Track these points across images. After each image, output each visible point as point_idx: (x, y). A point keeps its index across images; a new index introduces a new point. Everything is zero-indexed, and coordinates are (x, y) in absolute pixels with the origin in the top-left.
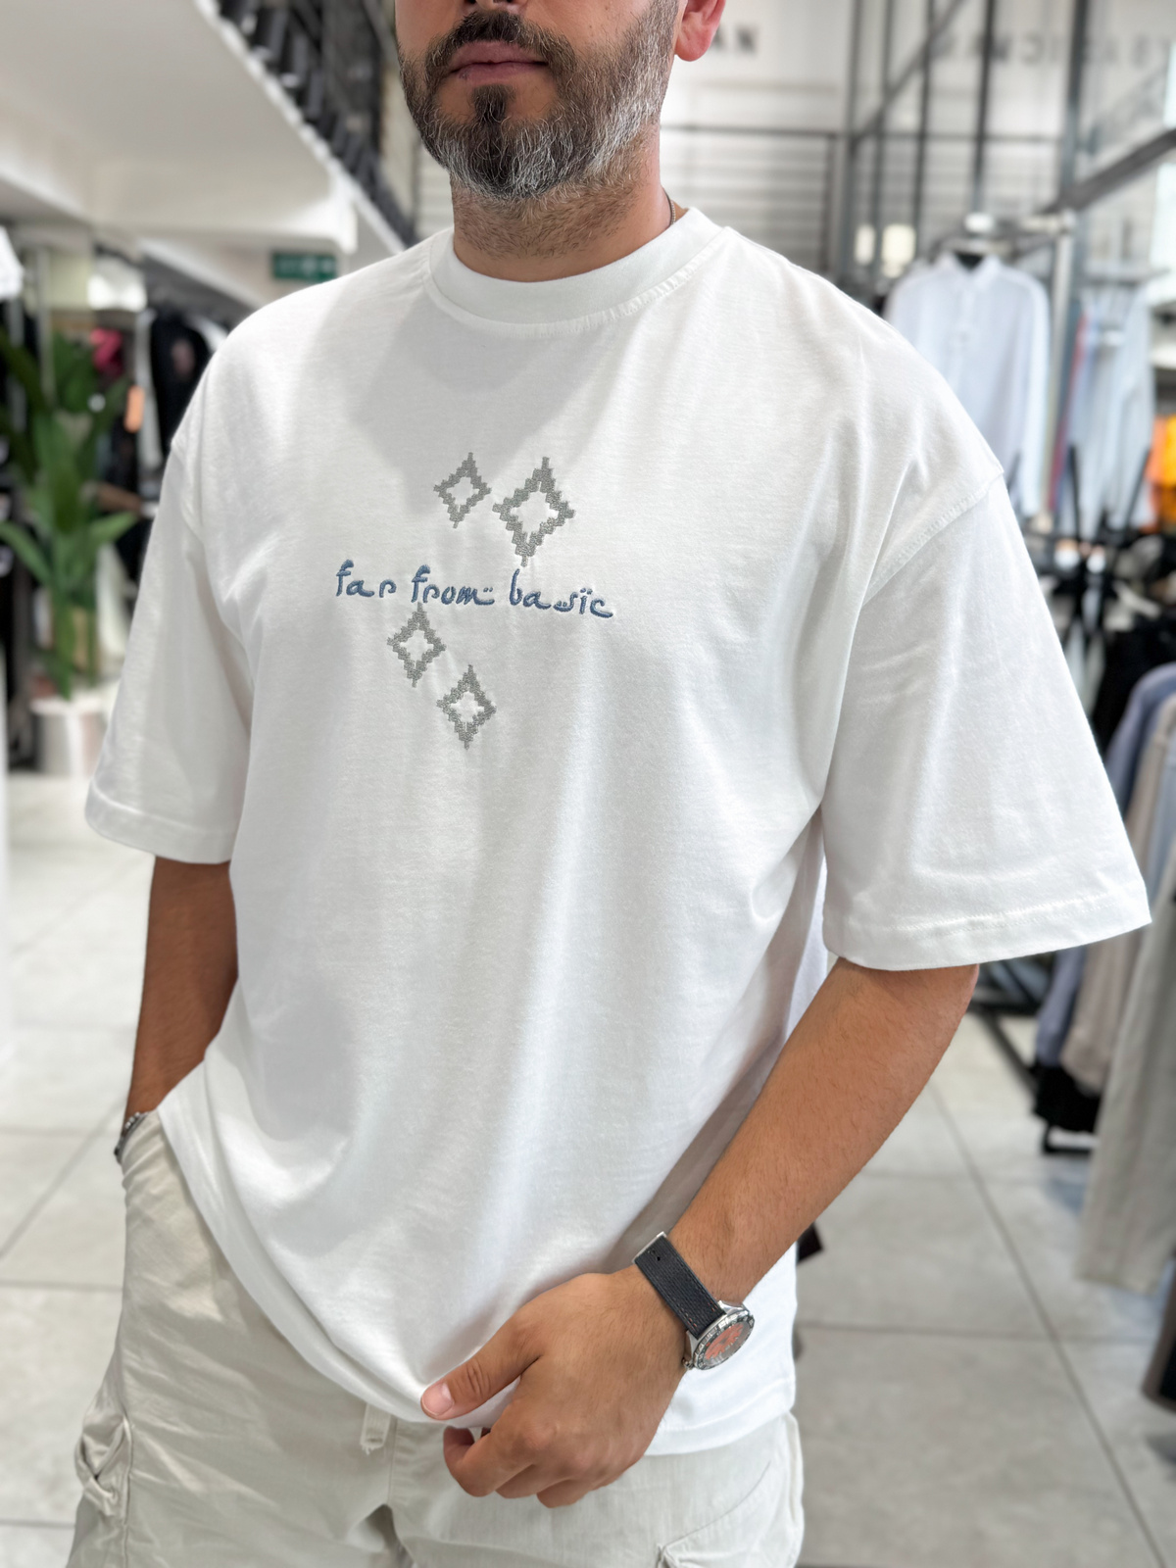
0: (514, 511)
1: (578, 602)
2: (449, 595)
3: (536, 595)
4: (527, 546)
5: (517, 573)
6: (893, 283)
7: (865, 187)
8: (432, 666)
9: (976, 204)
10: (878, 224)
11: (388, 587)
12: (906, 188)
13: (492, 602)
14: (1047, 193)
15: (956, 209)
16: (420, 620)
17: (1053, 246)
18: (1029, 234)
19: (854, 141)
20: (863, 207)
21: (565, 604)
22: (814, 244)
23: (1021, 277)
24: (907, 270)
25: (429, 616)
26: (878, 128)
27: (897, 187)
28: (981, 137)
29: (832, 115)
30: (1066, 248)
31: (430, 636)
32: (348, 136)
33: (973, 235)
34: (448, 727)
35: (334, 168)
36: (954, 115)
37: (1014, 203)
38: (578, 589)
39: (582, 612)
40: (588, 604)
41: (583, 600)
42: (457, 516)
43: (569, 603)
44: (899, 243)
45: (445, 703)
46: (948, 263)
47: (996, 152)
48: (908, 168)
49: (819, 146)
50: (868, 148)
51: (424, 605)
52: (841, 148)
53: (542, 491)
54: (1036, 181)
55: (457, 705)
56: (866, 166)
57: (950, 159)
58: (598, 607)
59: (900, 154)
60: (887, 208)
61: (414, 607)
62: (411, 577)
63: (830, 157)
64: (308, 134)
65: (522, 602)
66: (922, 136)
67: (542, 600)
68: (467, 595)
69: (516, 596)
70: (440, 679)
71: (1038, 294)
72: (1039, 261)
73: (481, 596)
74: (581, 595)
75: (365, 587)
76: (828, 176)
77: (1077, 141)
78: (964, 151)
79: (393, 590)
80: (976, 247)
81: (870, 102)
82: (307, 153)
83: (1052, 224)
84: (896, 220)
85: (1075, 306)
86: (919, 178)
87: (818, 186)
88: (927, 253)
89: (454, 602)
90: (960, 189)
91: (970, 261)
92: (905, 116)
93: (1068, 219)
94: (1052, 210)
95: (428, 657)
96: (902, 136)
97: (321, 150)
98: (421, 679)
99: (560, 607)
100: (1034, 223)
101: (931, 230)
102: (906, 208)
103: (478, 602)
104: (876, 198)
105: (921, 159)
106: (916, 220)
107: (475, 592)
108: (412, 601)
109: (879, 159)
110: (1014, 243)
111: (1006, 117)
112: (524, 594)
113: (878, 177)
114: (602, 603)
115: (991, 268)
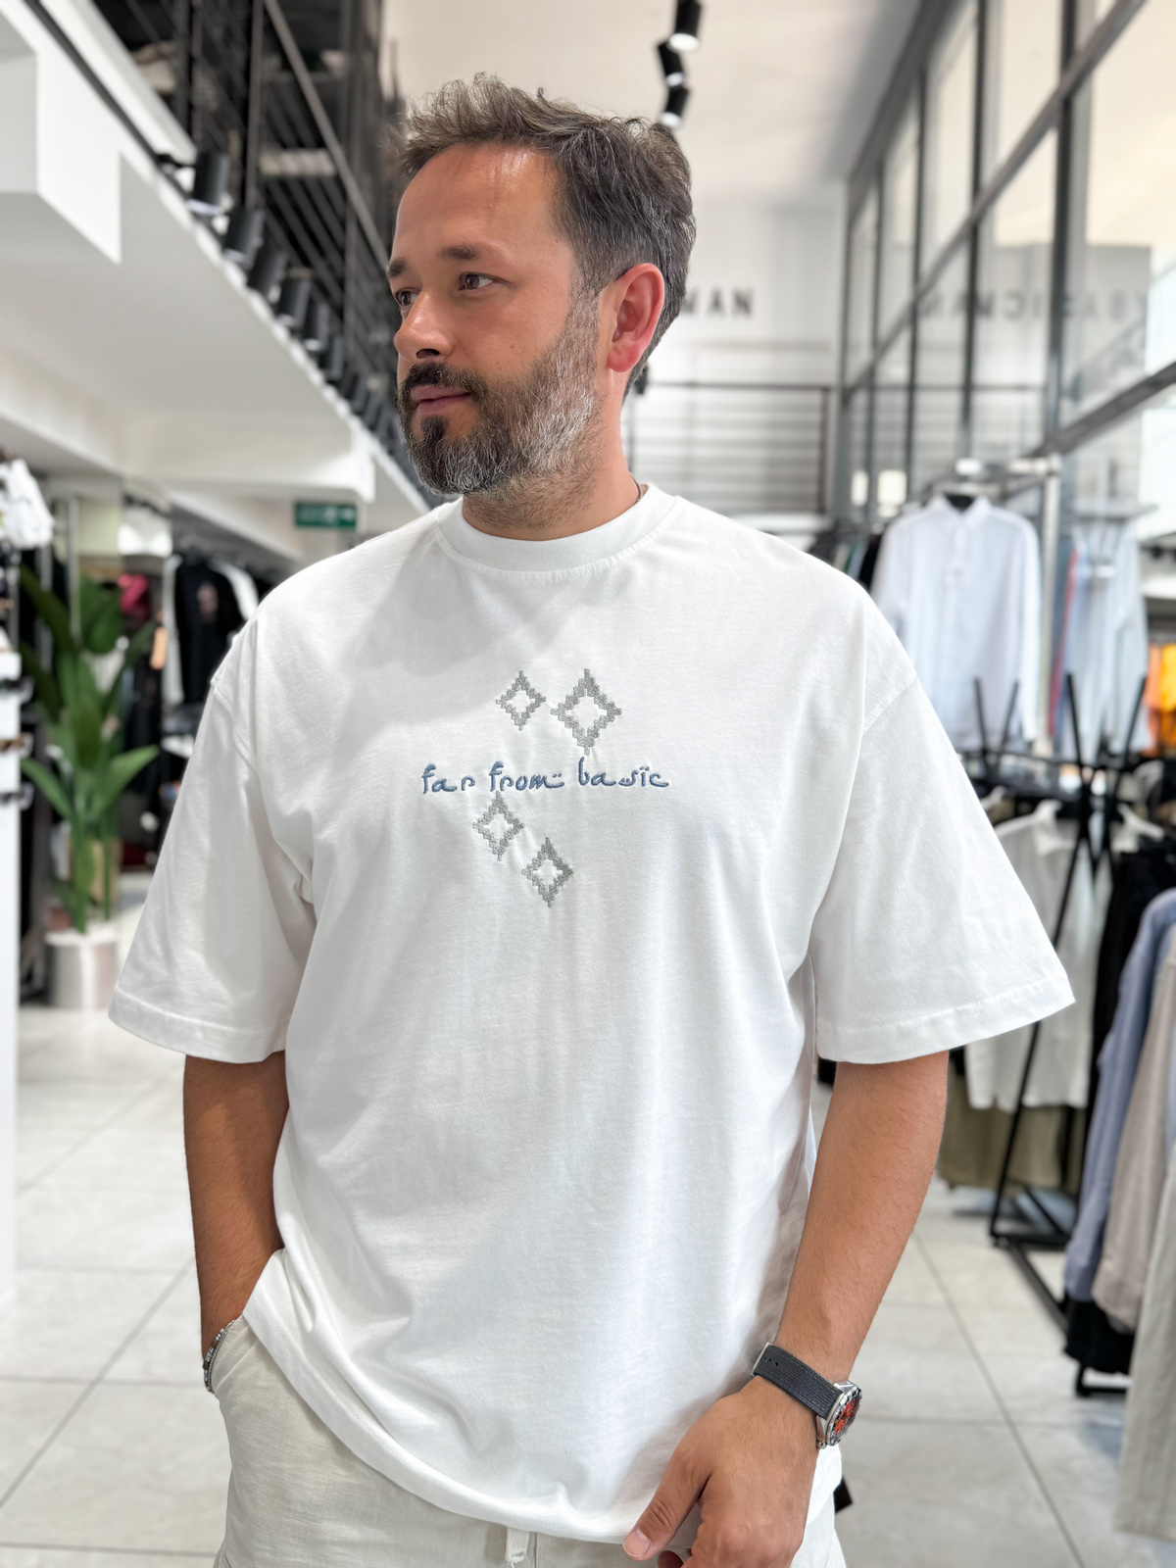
0: (569, 713)
1: (638, 777)
2: (522, 782)
3: (602, 776)
4: (589, 739)
5: (582, 760)
6: (888, 524)
7: (858, 436)
8: (515, 842)
9: (966, 451)
10: (871, 470)
11: (469, 782)
12: (899, 436)
13: (562, 785)
14: (1034, 438)
15: (947, 454)
16: (499, 805)
17: (1041, 487)
18: (1018, 476)
19: (846, 395)
20: (857, 454)
21: (628, 780)
22: (812, 489)
23: (1010, 516)
24: (900, 513)
25: (507, 802)
26: (870, 380)
27: (889, 435)
28: (968, 387)
29: (826, 371)
30: (1053, 488)
31: (510, 818)
32: (368, 395)
33: (964, 479)
34: (533, 891)
35: (355, 424)
36: (941, 367)
37: (1004, 447)
38: (637, 768)
39: (643, 785)
40: (647, 778)
41: (643, 775)
42: (521, 720)
43: (631, 779)
44: (892, 487)
45: (529, 872)
46: (939, 504)
47: (980, 400)
48: (900, 417)
49: (815, 398)
50: (860, 400)
51: (502, 793)
52: (834, 400)
53: (589, 695)
54: (1023, 426)
55: (539, 872)
56: (859, 417)
57: (938, 410)
58: (655, 779)
59: (892, 405)
60: (880, 454)
61: (493, 795)
62: (487, 772)
63: (824, 409)
64: (330, 393)
65: (590, 782)
66: (912, 388)
67: (607, 779)
68: (538, 781)
69: (584, 778)
70: (524, 850)
71: (1028, 532)
72: (1029, 501)
73: (550, 781)
74: (641, 772)
75: (448, 784)
76: (823, 427)
77: (1060, 388)
78: (953, 400)
79: (472, 784)
80: (967, 489)
81: (860, 358)
82: (330, 410)
83: (1041, 466)
84: (889, 466)
85: (1065, 540)
86: (910, 426)
87: (814, 435)
88: (918, 496)
89: (527, 788)
90: (950, 435)
91: (962, 503)
92: (895, 369)
93: (1055, 462)
94: (1038, 453)
95: (509, 835)
96: (893, 388)
97: (342, 408)
98: (506, 854)
99: (625, 783)
100: (1021, 466)
101: (922, 475)
102: (898, 455)
103: (548, 787)
104: (869, 445)
105: (911, 409)
106: (908, 466)
107: (544, 779)
108: (491, 790)
109: (871, 409)
110: (1003, 486)
111: (992, 368)
112: (591, 776)
113: (870, 426)
114: (658, 777)
115: (982, 508)
